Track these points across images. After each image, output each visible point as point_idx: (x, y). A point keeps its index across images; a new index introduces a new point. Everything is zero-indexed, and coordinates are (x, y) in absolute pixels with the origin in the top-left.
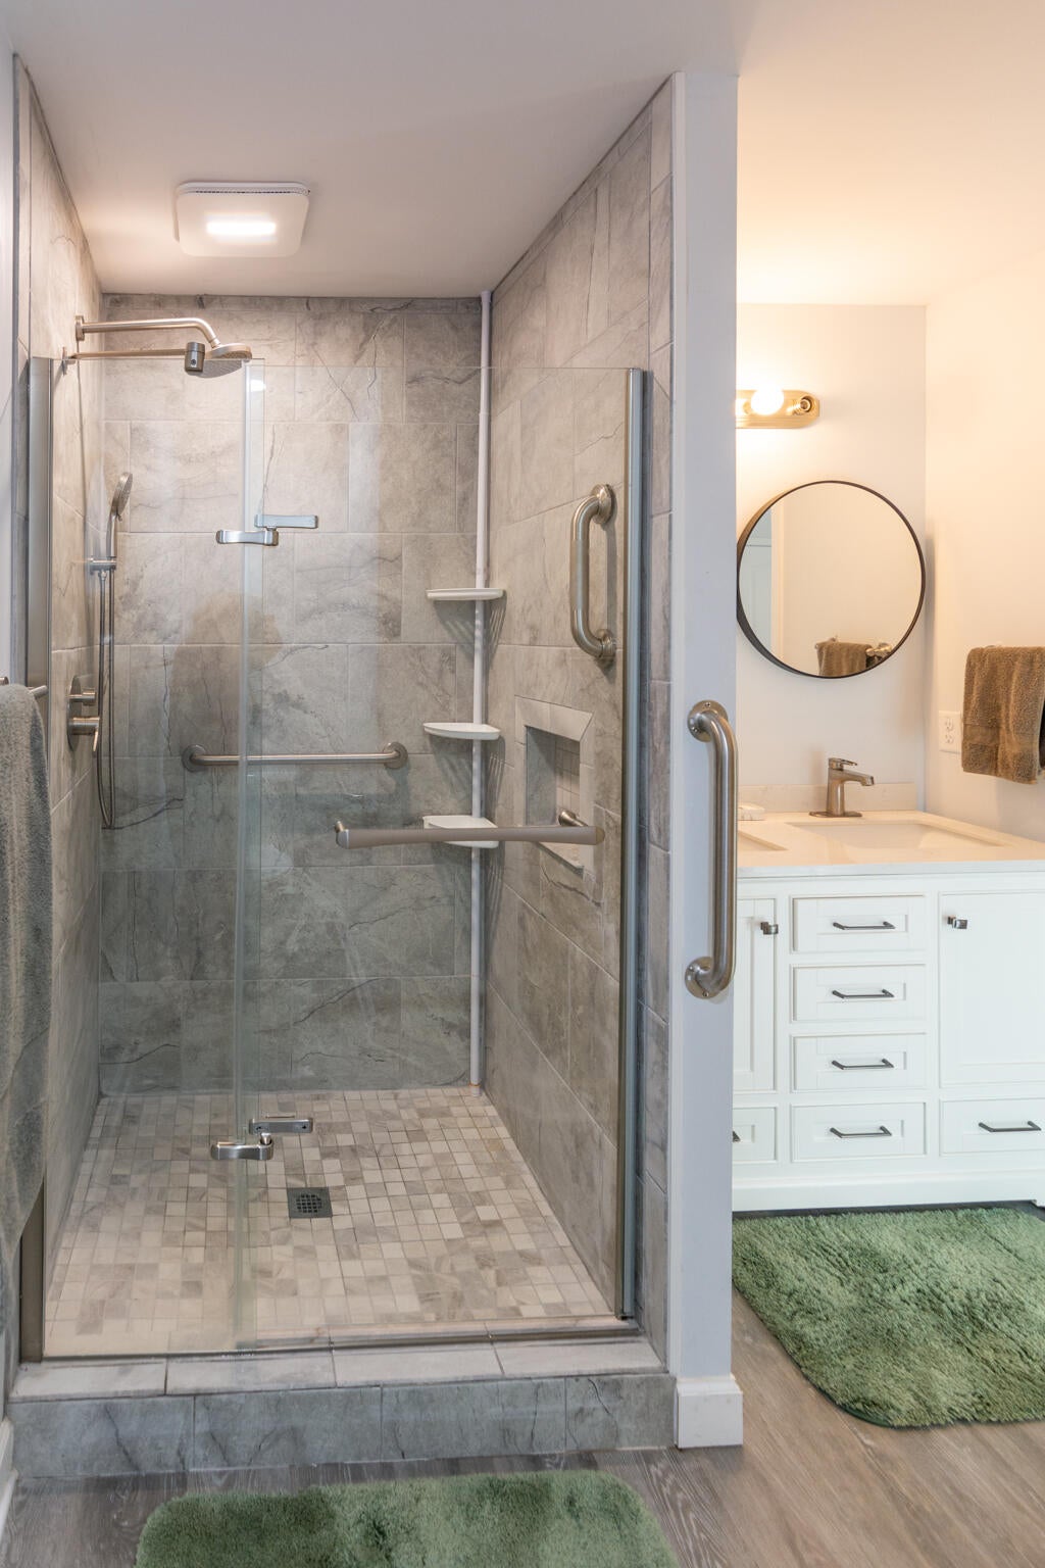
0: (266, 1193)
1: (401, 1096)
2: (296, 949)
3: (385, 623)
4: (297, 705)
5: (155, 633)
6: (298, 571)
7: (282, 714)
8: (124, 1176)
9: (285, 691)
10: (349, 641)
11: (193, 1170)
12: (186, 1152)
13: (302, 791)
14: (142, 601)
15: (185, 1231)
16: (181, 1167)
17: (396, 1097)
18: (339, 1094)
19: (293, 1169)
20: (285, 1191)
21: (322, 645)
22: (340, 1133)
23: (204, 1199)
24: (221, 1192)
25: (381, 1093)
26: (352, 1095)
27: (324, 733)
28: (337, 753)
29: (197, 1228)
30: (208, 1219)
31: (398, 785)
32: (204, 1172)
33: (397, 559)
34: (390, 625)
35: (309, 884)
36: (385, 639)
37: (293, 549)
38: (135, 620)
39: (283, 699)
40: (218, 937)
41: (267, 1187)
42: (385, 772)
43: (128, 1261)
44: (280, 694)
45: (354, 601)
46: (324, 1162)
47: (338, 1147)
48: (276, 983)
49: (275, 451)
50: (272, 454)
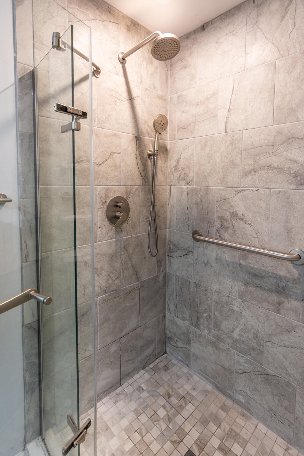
0: (179, 443)
1: (290, 451)
2: (238, 338)
3: (295, 177)
4: (242, 219)
5: (184, 181)
6: (244, 150)
7: (234, 222)
8: (143, 389)
9: (236, 211)
10: (271, 187)
11: (164, 407)
12: (169, 396)
13: (243, 262)
14: (180, 168)
15: (136, 431)
16: (162, 401)
17: (287, 450)
18: (256, 421)
19: (200, 442)
20: (187, 450)
21: (255, 189)
22: (238, 443)
23: (155, 423)
24: (164, 426)
25: (279, 439)
26: (262, 427)
27: (255, 236)
28: (262, 248)
29: (140, 434)
30: (149, 433)
31: (300, 275)
32: (167, 411)
34: (298, 178)
35: (245, 310)
36: (294, 187)
37: (242, 139)
38: (178, 175)
39: (234, 215)
40: (205, 315)
41: (182, 441)
42: (290, 266)
44: (233, 212)
45: (275, 165)
46: (217, 451)
47: (230, 449)
48: (228, 348)
49: (234, 89)
50: (233, 92)
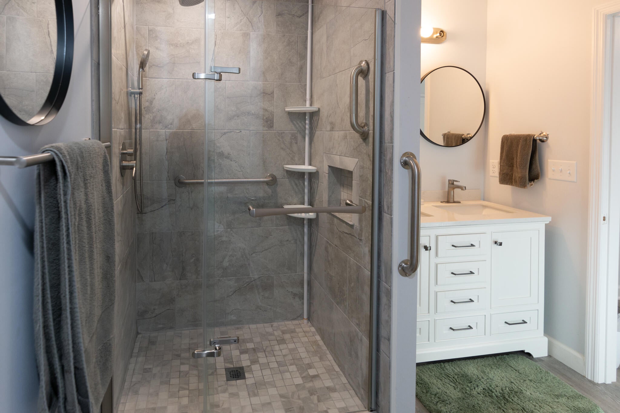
0: (216, 371)
1: (274, 326)
2: (228, 264)
3: (267, 122)
4: (227, 158)
5: (161, 124)
6: (228, 98)
7: (221, 161)
8: (150, 369)
9: (222, 151)
10: (251, 129)
11: (182, 364)
12: (179, 356)
13: (230, 195)
14: (155, 110)
15: (179, 391)
16: (177, 362)
17: (272, 326)
18: (247, 326)
19: (228, 360)
20: (224, 370)
21: (239, 131)
22: (248, 342)
23: (188, 376)
24: (195, 372)
25: (265, 325)
26: (253, 326)
27: (240, 170)
28: (245, 179)
29: (185, 389)
30: (190, 384)
31: (272, 192)
32: (187, 364)
33: (272, 93)
34: (269, 122)
35: (233, 236)
36: (267, 129)
37: (225, 88)
38: (152, 118)
39: (221, 155)
40: (192, 260)
41: (216, 369)
42: (266, 187)
43: (152, 406)
44: (220, 153)
45: (253, 112)
46: (241, 356)
47: (247, 349)
48: (219, 280)
49: (217, 43)
50: (215, 45)
